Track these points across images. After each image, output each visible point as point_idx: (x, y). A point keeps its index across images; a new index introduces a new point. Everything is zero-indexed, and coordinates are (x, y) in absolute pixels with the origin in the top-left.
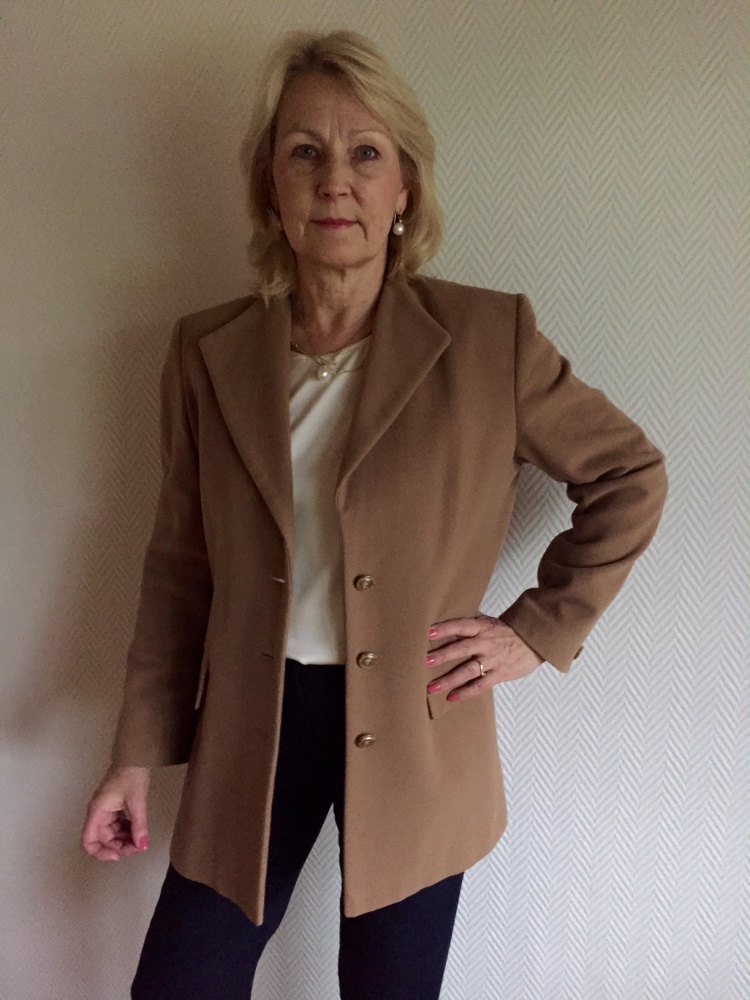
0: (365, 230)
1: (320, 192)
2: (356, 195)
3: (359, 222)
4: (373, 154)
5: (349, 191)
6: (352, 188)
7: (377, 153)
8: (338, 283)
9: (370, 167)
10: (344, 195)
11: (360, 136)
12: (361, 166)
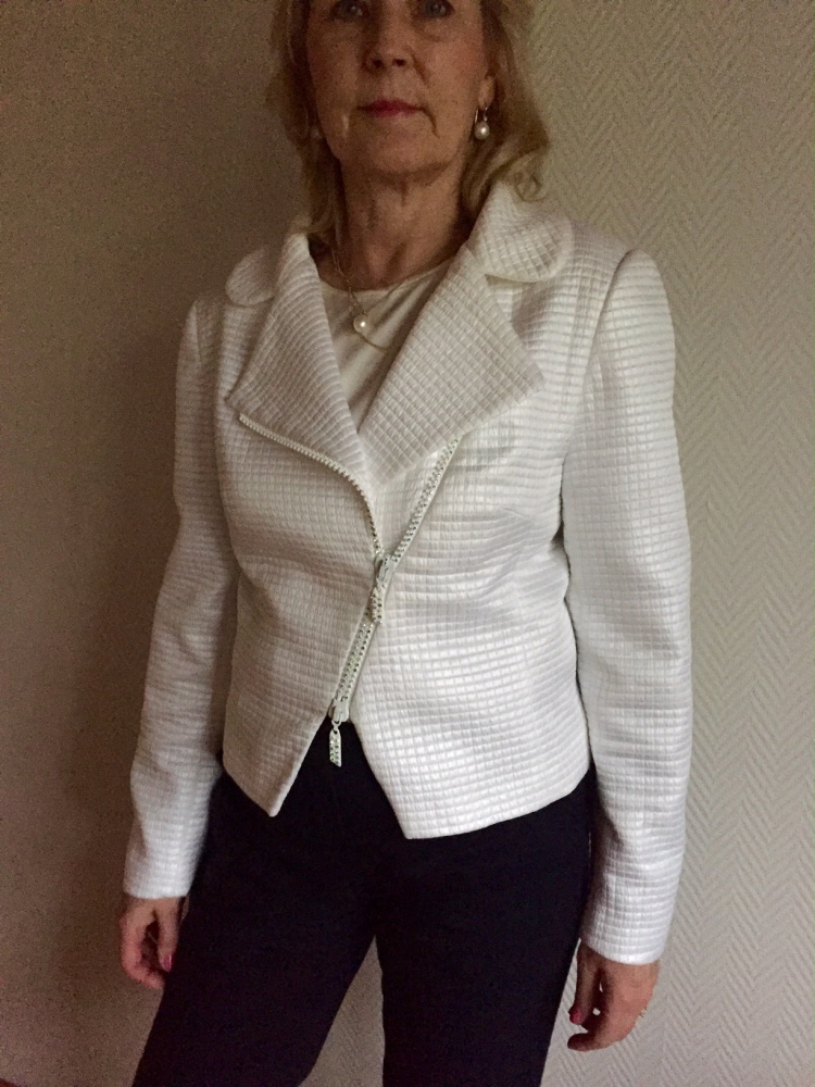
7: (449, 7)
9: (438, 26)
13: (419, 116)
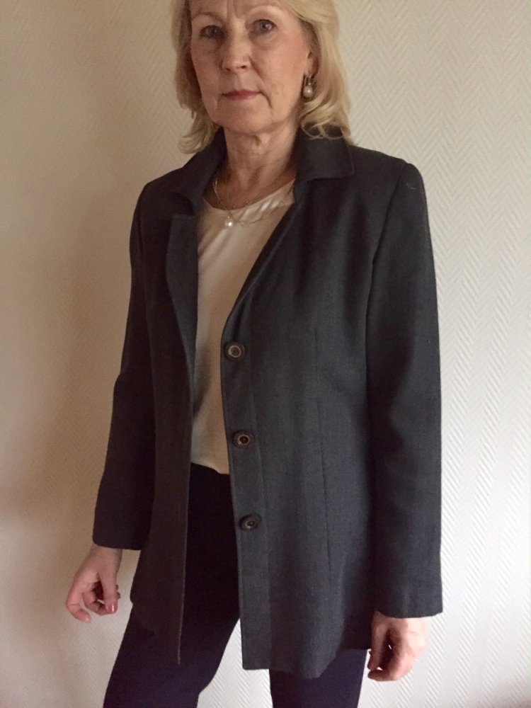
0: (268, 99)
1: (223, 66)
2: (256, 67)
3: (261, 92)
4: (270, 27)
5: (248, 63)
6: (251, 60)
7: (273, 25)
8: (254, 147)
9: (267, 39)
10: (244, 67)
11: (254, 11)
12: (260, 39)
13: (259, 97)
